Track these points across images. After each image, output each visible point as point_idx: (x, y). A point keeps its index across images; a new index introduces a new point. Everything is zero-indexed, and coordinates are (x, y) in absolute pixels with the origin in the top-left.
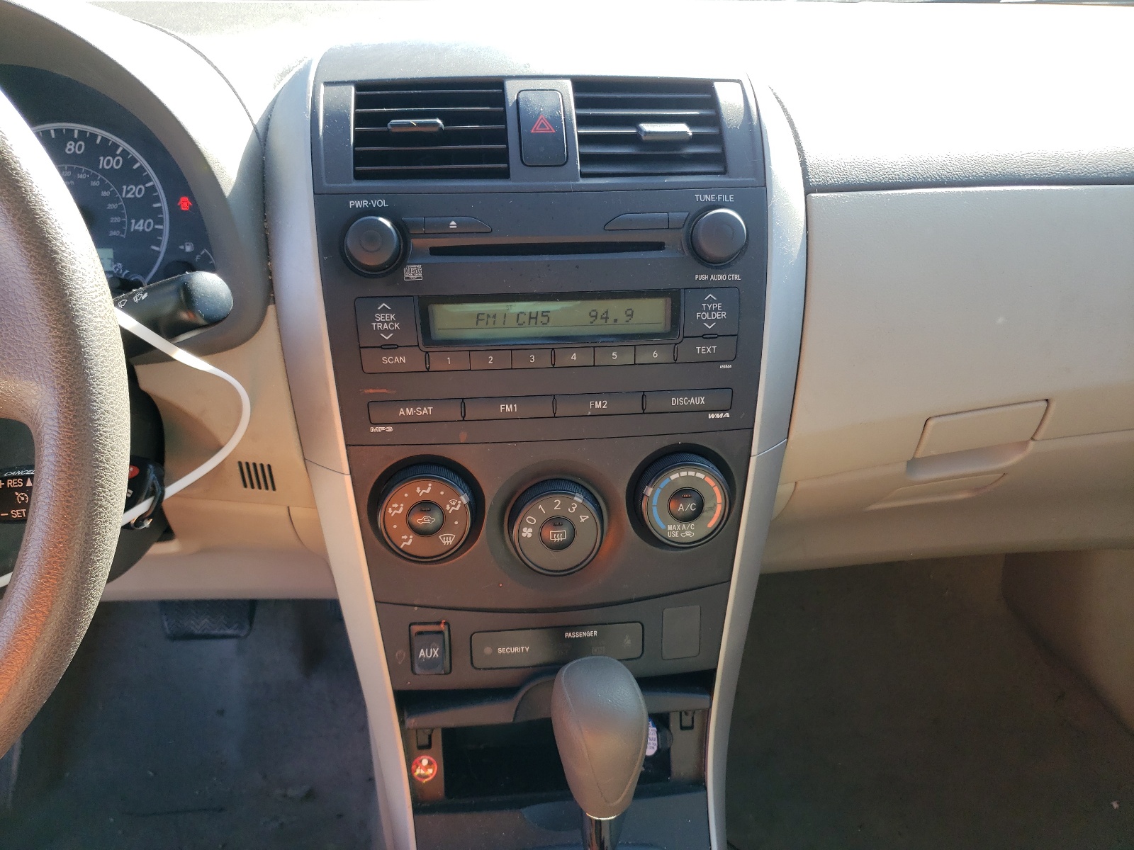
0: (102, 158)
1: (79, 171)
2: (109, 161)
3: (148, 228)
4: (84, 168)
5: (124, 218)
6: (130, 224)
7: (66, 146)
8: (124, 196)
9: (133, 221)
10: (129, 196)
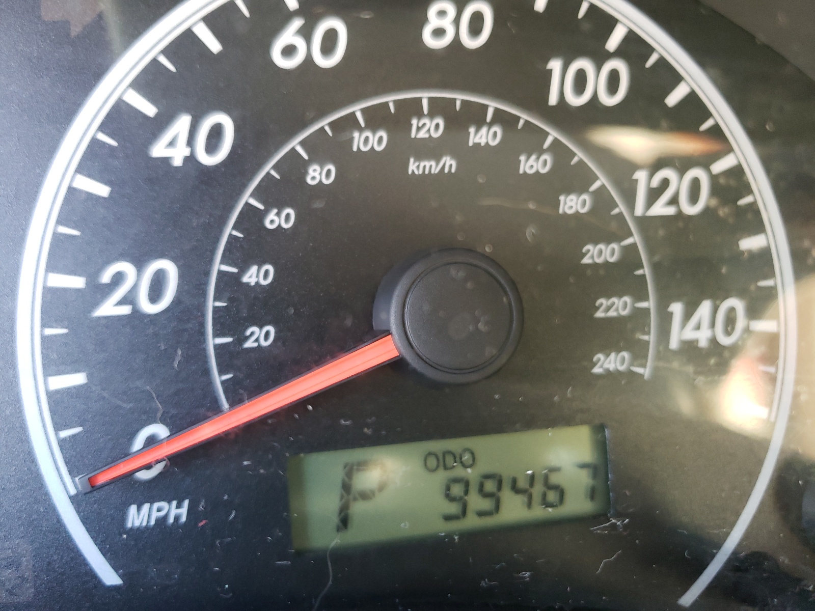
0: (555, 65)
1: (476, 115)
2: (581, 78)
3: (728, 333)
4: (492, 105)
5: (646, 298)
6: (666, 319)
7: (425, 20)
8: (639, 210)
9: (677, 308)
10: (660, 209)
